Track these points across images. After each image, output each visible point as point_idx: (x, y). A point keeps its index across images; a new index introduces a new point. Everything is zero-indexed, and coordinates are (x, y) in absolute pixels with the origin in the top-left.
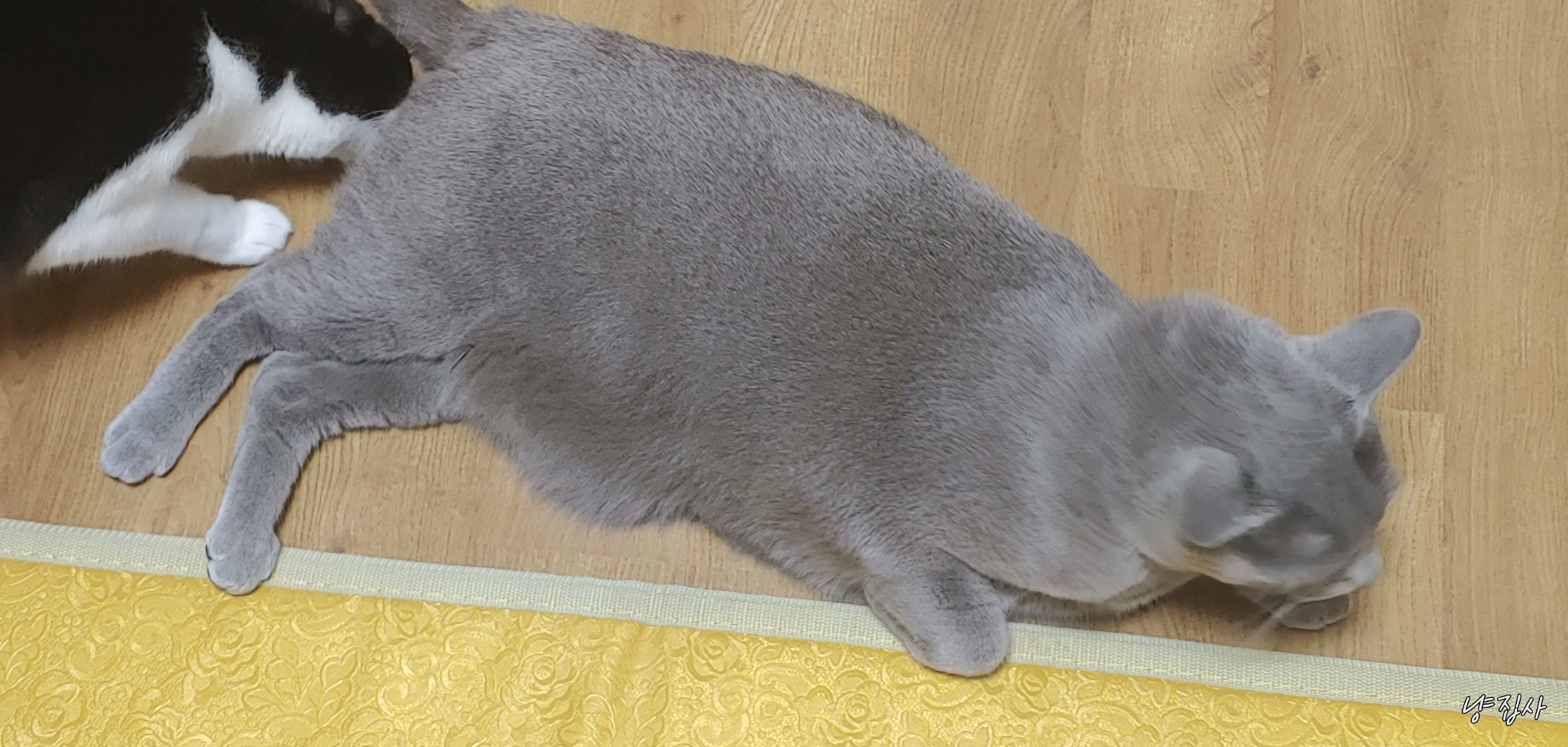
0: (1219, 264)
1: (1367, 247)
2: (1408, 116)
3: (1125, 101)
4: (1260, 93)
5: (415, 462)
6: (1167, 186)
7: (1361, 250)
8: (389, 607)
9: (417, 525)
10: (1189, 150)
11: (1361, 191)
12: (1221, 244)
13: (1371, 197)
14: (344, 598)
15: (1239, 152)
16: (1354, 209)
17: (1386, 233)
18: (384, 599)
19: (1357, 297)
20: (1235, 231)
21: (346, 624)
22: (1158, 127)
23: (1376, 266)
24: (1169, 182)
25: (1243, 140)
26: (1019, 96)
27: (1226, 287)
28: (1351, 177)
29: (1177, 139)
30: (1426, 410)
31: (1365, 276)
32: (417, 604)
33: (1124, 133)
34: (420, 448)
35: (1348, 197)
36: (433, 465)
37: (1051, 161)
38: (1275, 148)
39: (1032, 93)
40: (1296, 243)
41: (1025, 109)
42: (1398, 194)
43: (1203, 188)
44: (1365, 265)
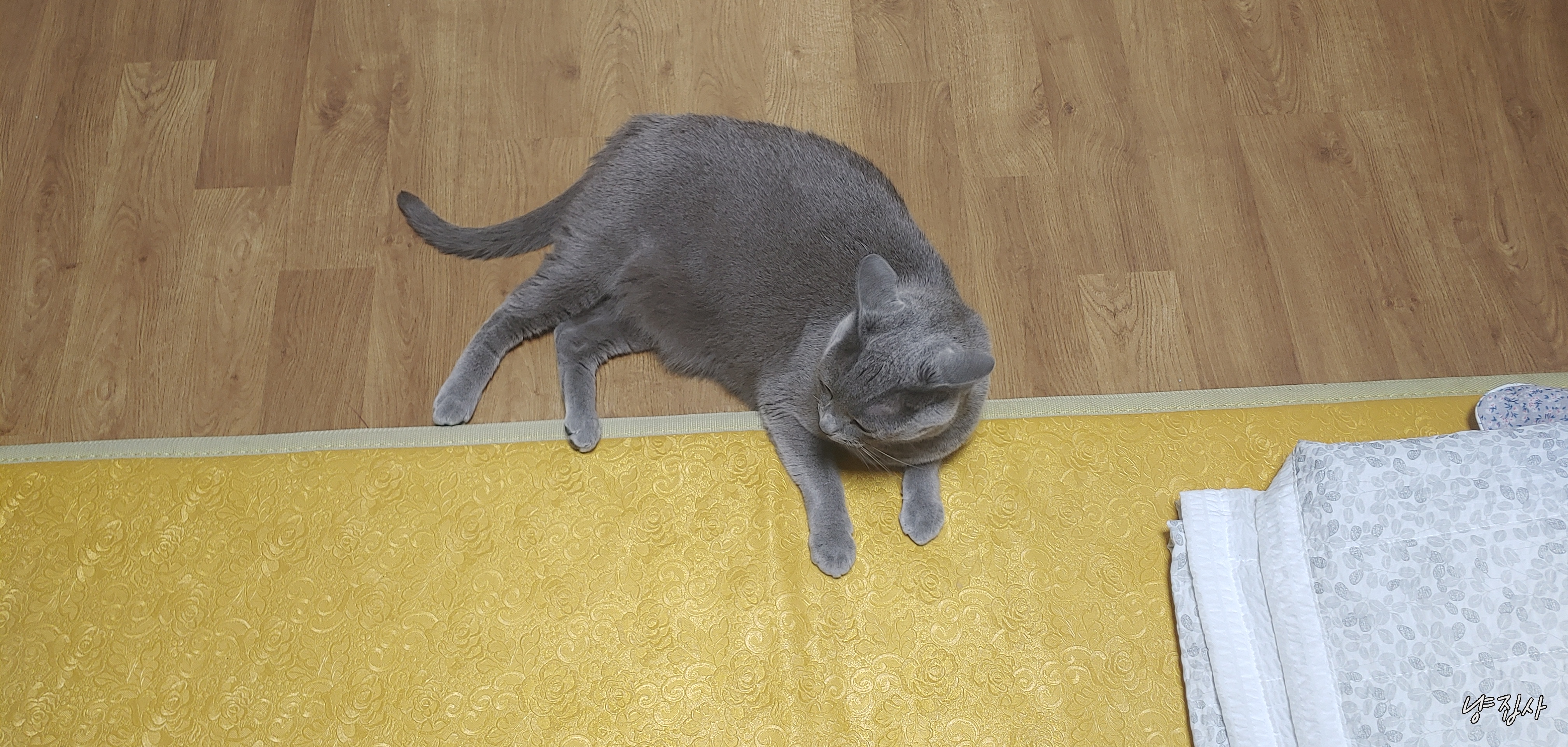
0: (1045, 211)
1: (1117, 193)
2: (1122, 127)
3: (978, 137)
4: (1045, 124)
5: (641, 370)
6: (1009, 176)
7: (1114, 195)
8: (648, 441)
9: (650, 403)
10: (1016, 156)
11: (1107, 166)
12: (1044, 201)
13: (1113, 168)
14: (623, 440)
15: (1042, 154)
16: (1106, 176)
17: (1125, 185)
18: (644, 437)
19: (1118, 218)
20: (1049, 193)
21: (627, 453)
22: (998, 147)
23: (1123, 202)
24: (1010, 173)
25: (1043, 148)
26: (922, 139)
27: (1051, 222)
28: (1101, 159)
29: (1009, 152)
30: (1165, 270)
31: (1119, 207)
32: (663, 437)
33: (981, 151)
34: (642, 362)
35: (1101, 170)
36: (651, 370)
37: (946, 171)
38: (1059, 150)
39: (929, 137)
40: (1081, 196)
41: (927, 147)
42: (1126, 165)
43: (1028, 174)
44: (1118, 203)
